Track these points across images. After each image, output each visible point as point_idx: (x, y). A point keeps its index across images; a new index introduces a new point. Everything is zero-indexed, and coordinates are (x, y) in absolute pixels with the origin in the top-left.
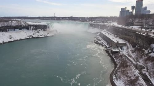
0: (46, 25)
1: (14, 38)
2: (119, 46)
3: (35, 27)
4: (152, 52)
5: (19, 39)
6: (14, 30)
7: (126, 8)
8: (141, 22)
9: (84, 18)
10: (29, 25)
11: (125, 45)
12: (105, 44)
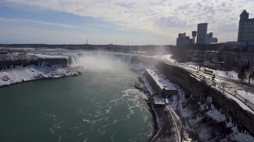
0: (66, 59)
1: (12, 79)
2: (167, 95)
3: (48, 63)
4: (210, 109)
5: (20, 81)
6: (14, 67)
7: (185, 34)
8: (201, 56)
9: (128, 46)
10: (39, 60)
11: (176, 93)
12: (148, 89)
